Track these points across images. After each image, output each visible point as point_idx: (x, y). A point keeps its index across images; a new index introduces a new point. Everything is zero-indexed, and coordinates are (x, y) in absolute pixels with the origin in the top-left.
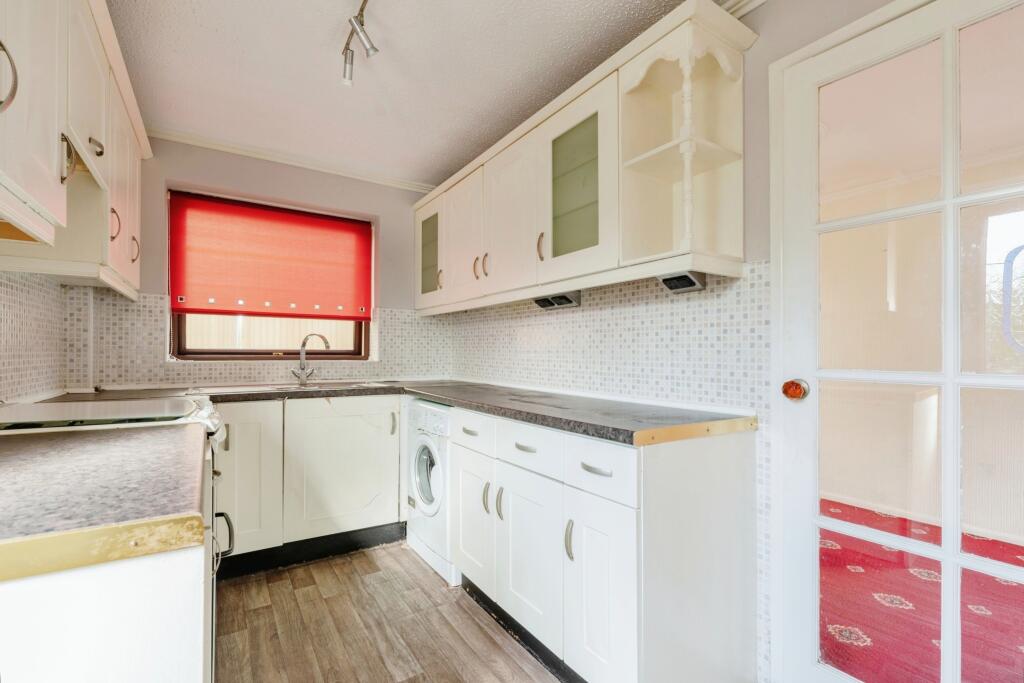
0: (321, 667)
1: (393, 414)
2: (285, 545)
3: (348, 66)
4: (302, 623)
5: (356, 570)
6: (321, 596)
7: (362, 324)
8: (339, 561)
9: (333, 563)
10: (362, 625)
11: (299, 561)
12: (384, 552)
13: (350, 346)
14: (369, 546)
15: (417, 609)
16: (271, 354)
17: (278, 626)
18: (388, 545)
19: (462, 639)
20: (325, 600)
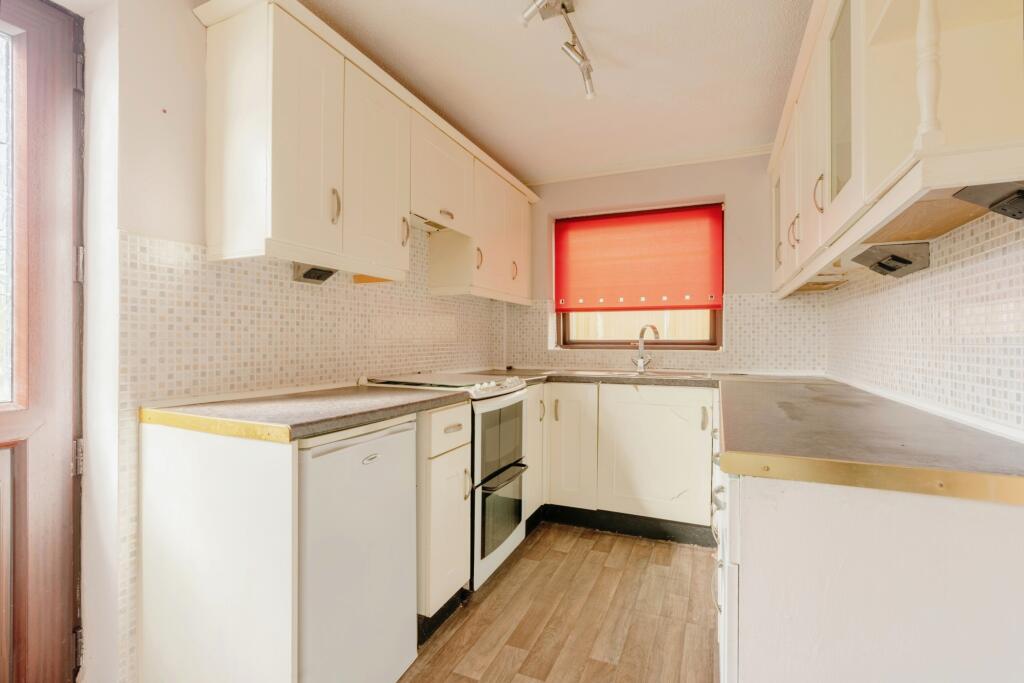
0: (556, 611)
1: (704, 409)
2: (598, 511)
3: (587, 82)
4: (573, 576)
5: (649, 557)
6: (603, 563)
7: (716, 311)
8: (644, 542)
9: (637, 542)
10: (610, 601)
11: (613, 531)
12: (689, 552)
13: (706, 336)
14: (679, 542)
15: (666, 614)
16: (629, 343)
17: (558, 570)
18: (700, 548)
19: (680, 663)
20: (605, 568)
